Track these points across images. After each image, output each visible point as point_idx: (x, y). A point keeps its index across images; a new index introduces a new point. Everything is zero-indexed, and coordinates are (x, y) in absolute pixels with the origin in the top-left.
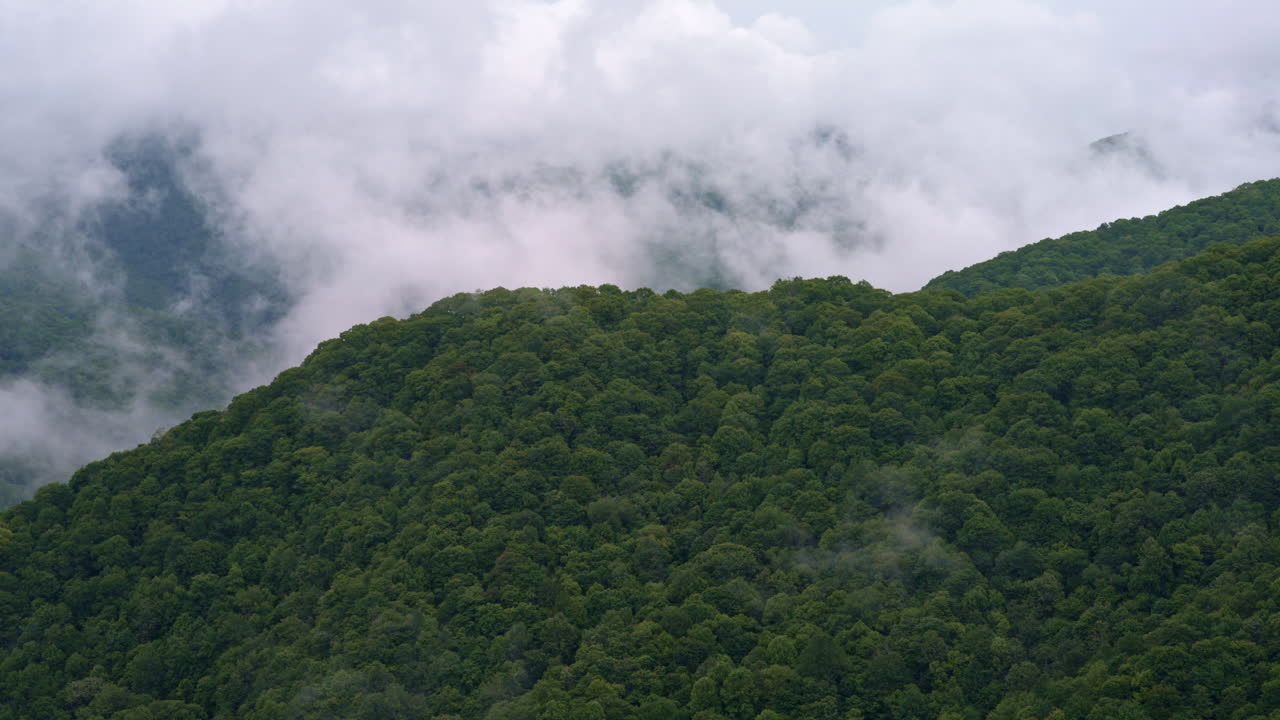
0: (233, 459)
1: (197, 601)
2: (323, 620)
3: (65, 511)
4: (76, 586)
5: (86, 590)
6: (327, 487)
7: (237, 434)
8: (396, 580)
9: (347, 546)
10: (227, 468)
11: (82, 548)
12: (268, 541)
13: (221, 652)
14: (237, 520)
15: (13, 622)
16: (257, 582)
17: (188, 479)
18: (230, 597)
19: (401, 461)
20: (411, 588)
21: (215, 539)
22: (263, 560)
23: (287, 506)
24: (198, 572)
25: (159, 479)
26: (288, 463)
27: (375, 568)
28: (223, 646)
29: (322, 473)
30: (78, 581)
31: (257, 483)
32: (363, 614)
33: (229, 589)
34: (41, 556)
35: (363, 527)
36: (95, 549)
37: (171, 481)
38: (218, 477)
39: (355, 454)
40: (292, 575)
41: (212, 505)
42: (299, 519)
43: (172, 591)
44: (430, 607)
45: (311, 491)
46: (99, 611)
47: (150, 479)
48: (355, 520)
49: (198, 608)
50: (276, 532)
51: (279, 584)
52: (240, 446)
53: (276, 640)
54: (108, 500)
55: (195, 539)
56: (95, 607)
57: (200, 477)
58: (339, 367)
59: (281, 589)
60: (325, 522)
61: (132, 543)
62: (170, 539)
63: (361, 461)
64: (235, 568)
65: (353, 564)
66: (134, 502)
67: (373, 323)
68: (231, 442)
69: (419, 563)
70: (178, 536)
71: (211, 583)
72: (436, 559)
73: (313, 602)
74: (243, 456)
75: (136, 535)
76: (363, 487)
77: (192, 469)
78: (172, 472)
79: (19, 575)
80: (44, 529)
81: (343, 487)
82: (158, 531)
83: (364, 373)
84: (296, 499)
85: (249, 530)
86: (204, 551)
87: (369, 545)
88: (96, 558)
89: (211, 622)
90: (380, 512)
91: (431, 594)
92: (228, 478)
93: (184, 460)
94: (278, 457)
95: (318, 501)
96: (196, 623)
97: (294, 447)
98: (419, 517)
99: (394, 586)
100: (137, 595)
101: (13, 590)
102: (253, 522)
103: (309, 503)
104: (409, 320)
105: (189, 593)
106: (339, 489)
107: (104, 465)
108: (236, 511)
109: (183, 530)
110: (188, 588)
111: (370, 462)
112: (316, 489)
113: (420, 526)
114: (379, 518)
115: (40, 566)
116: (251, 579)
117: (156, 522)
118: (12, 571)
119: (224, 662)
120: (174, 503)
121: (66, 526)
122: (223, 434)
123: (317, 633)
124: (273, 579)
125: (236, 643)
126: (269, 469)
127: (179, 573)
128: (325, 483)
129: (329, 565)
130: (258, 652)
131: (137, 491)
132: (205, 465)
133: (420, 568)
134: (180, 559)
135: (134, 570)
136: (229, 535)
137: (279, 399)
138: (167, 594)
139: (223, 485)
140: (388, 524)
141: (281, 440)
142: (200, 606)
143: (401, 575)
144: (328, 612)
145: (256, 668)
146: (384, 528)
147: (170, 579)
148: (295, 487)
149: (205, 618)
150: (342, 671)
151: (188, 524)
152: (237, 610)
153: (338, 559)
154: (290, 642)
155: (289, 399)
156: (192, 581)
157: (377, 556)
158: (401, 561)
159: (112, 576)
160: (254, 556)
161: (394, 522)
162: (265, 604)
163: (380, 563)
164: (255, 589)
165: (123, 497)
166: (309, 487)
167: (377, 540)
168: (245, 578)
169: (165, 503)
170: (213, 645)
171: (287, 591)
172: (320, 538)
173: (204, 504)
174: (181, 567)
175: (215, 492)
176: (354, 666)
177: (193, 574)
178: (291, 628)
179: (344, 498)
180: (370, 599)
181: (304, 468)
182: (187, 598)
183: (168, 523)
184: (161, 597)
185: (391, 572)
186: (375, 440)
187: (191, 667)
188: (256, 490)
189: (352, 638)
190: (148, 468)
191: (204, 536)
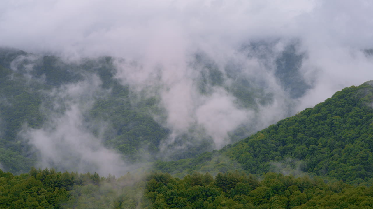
0: (317, 119)
1: (311, 151)
2: (344, 155)
3: (276, 131)
4: (281, 148)
5: (284, 149)
6: (341, 125)
7: (318, 113)
8: (362, 146)
9: (348, 139)
10: (316, 121)
11: (282, 139)
12: (328, 138)
13: (318, 163)
14: (319, 133)
15: (267, 156)
16: (325, 147)
17: (306, 123)
18: (320, 150)
19: (360, 119)
20: (365, 148)
21: (314, 137)
22: (327, 142)
23: (331, 130)
24: (311, 145)
25: (299, 123)
26: (331, 120)
27: (355, 144)
28: (319, 161)
29: (340, 122)
30: (282, 146)
31: (323, 124)
32: (355, 154)
33: (319, 148)
34: (272, 141)
35: (352, 134)
36: (285, 139)
37: (302, 124)
38: (314, 123)
39: (348, 118)
40: (335, 145)
41: (313, 129)
42: (335, 133)
43: (305, 149)
44: (370, 153)
45: (337, 126)
46: (287, 153)
47: (297, 124)
48: (349, 133)
49: (311, 153)
50: (329, 136)
51: (331, 147)
52: (319, 116)
53: (333, 159)
54: (287, 129)
55: (310, 137)
56: (286, 152)
57: (309, 123)
58: (342, 98)
59: (332, 149)
60: (342, 133)
61: (294, 138)
62: (303, 137)
63: (350, 120)
64: (320, 144)
65: (350, 143)
66: (293, 129)
67: (349, 87)
68: (316, 115)
69: (367, 143)
70: (305, 136)
71: (315, 147)
72: (371, 142)
73: (340, 151)
74: (319, 118)
75: (295, 136)
76: (351, 125)
77: (307, 121)
78: (302, 122)
79: (267, 145)
80: (271, 135)
81: (346, 125)
82: (300, 135)
83: (349, 99)
84: (334, 128)
85: (323, 135)
86: (312, 140)
87: (353, 139)
88: (285, 141)
89: (315, 156)
90: (355, 131)
91: (370, 150)
92: (316, 123)
93: (305, 119)
94: (329, 118)
95: (339, 129)
96: (311, 156)
97: (332, 116)
98: (366, 132)
99: (361, 148)
100: (296, 150)
101: (266, 149)
102: (323, 133)
103: (337, 129)
104: (359, 86)
105: (309, 149)
106: (344, 126)
107: (285, 120)
108: (319, 131)
109: (306, 135)
110: (309, 148)
111: (353, 120)
112: (338, 126)
113: (366, 134)
114: (356, 132)
115: (272, 143)
116: (324, 146)
117: (299, 133)
118: (265, 144)
119: (320, 165)
120: (304, 129)
121: (277, 134)
122: (314, 113)
123: (343, 158)
124: (329, 146)
125: (322, 160)
126: (326, 121)
127: (306, 145)
128: (341, 124)
129: (343, 143)
130: (329, 162)
131: (294, 126)
132: (310, 120)
133: (367, 144)
134: (306, 142)
135: (295, 144)
136: (318, 136)
137: (328, 105)
138: (304, 149)
139: (315, 125)
140: (358, 134)
141: (329, 114)
142: (312, 152)
143: (363, 145)
144: (345, 153)
145: (328, 166)
146: (357, 135)
147: (305, 146)
148: (333, 125)
149: (313, 155)
150: (350, 166)
151: (308, 134)
152: (322, 153)
153: (346, 142)
154: (336, 160)
155: (330, 105)
156: (309, 147)
157: (356, 141)
158: (362, 142)
159: (290, 145)
160: (325, 141)
161: (359, 133)
162: (329, 152)
163: (356, 143)
164: (325, 148)
165: (291, 127)
166: (337, 125)
167: (355, 137)
168: (323, 146)
169: (301, 129)
170: (317, 161)
171: (334, 149)
172: (341, 137)
173: (311, 129)
174: (307, 143)
175: (313, 127)
176: (353, 165)
177: (310, 145)
178: (336, 157)
179: (346, 128)
180: (356, 150)
181: (336, 121)
182: (309, 151)
183: (302, 133)
184: (302, 150)
185: (360, 145)
186: (353, 114)
187: (311, 166)
188: (323, 126)
189: (352, 159)
190: (296, 121)
191: (312, 136)
